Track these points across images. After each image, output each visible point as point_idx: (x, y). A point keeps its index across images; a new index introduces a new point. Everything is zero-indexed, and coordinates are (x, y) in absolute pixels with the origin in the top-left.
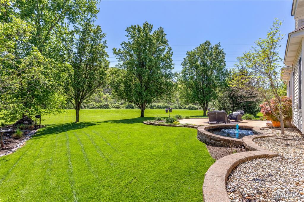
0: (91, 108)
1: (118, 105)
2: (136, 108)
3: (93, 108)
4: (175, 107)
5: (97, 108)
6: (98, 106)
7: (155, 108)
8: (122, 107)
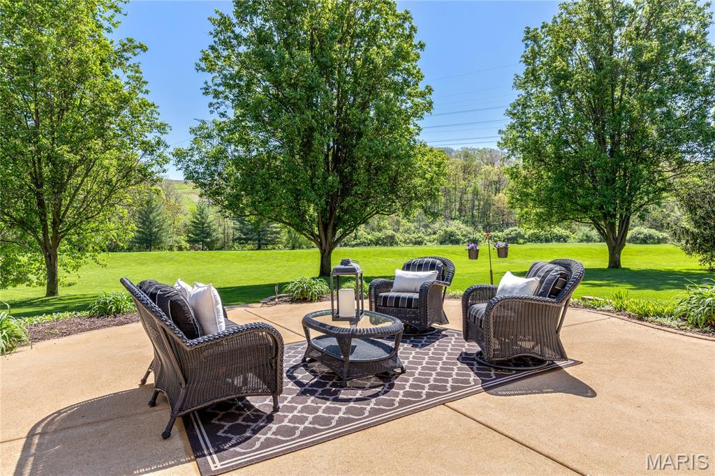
0: (353, 246)
1: (419, 237)
2: (465, 243)
3: (357, 245)
4: (585, 238)
5: (369, 245)
6: (371, 241)
7: (521, 241)
8: (430, 241)
